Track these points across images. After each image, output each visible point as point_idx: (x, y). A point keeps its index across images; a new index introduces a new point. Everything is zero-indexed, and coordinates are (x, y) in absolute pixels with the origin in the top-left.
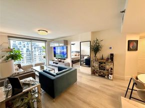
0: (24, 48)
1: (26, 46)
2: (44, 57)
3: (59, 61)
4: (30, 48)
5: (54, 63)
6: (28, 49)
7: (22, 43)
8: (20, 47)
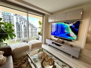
0: (22, 25)
1: (24, 23)
2: (39, 34)
3: (63, 43)
4: (26, 25)
5: (53, 43)
6: (24, 25)
7: (21, 21)
8: (20, 24)
